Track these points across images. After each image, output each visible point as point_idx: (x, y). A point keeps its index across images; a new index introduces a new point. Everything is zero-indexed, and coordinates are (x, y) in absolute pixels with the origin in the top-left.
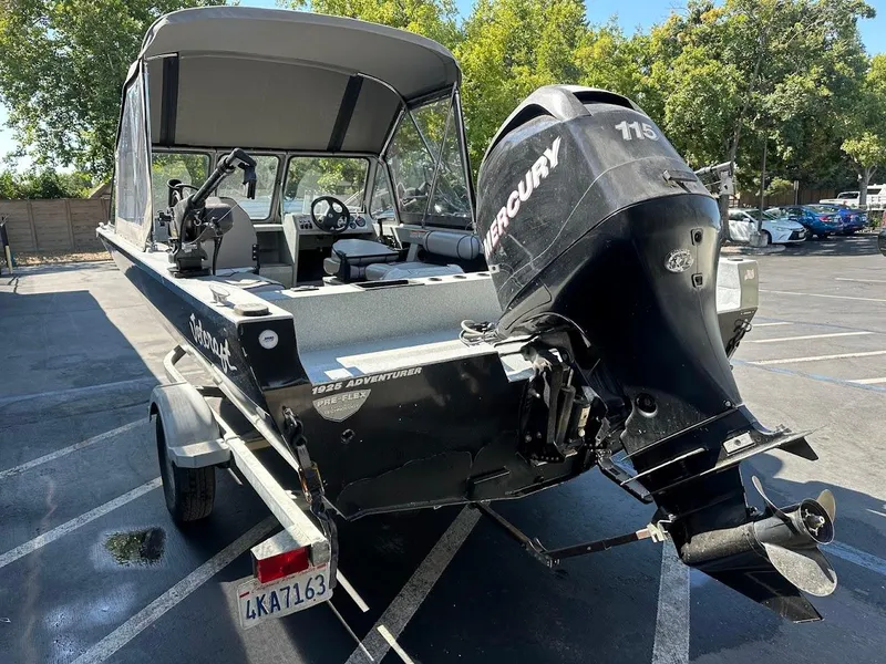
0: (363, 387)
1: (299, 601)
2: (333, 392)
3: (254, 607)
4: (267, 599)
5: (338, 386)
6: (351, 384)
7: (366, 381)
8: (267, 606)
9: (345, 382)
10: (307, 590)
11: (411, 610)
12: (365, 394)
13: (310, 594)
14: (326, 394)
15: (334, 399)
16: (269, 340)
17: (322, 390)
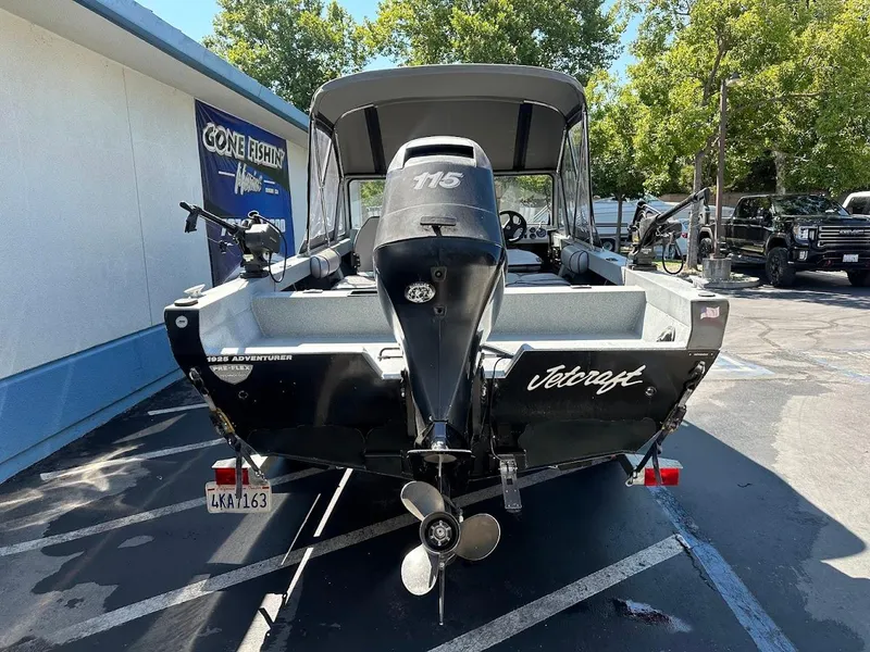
0: (244, 362)
1: (246, 507)
2: (223, 363)
3: (217, 499)
4: (226, 497)
5: (226, 359)
6: (235, 359)
7: (247, 359)
8: (226, 502)
9: (231, 357)
10: (253, 500)
11: (342, 546)
12: (249, 368)
13: (255, 504)
14: (217, 363)
15: (225, 367)
16: (182, 322)
17: (214, 360)
